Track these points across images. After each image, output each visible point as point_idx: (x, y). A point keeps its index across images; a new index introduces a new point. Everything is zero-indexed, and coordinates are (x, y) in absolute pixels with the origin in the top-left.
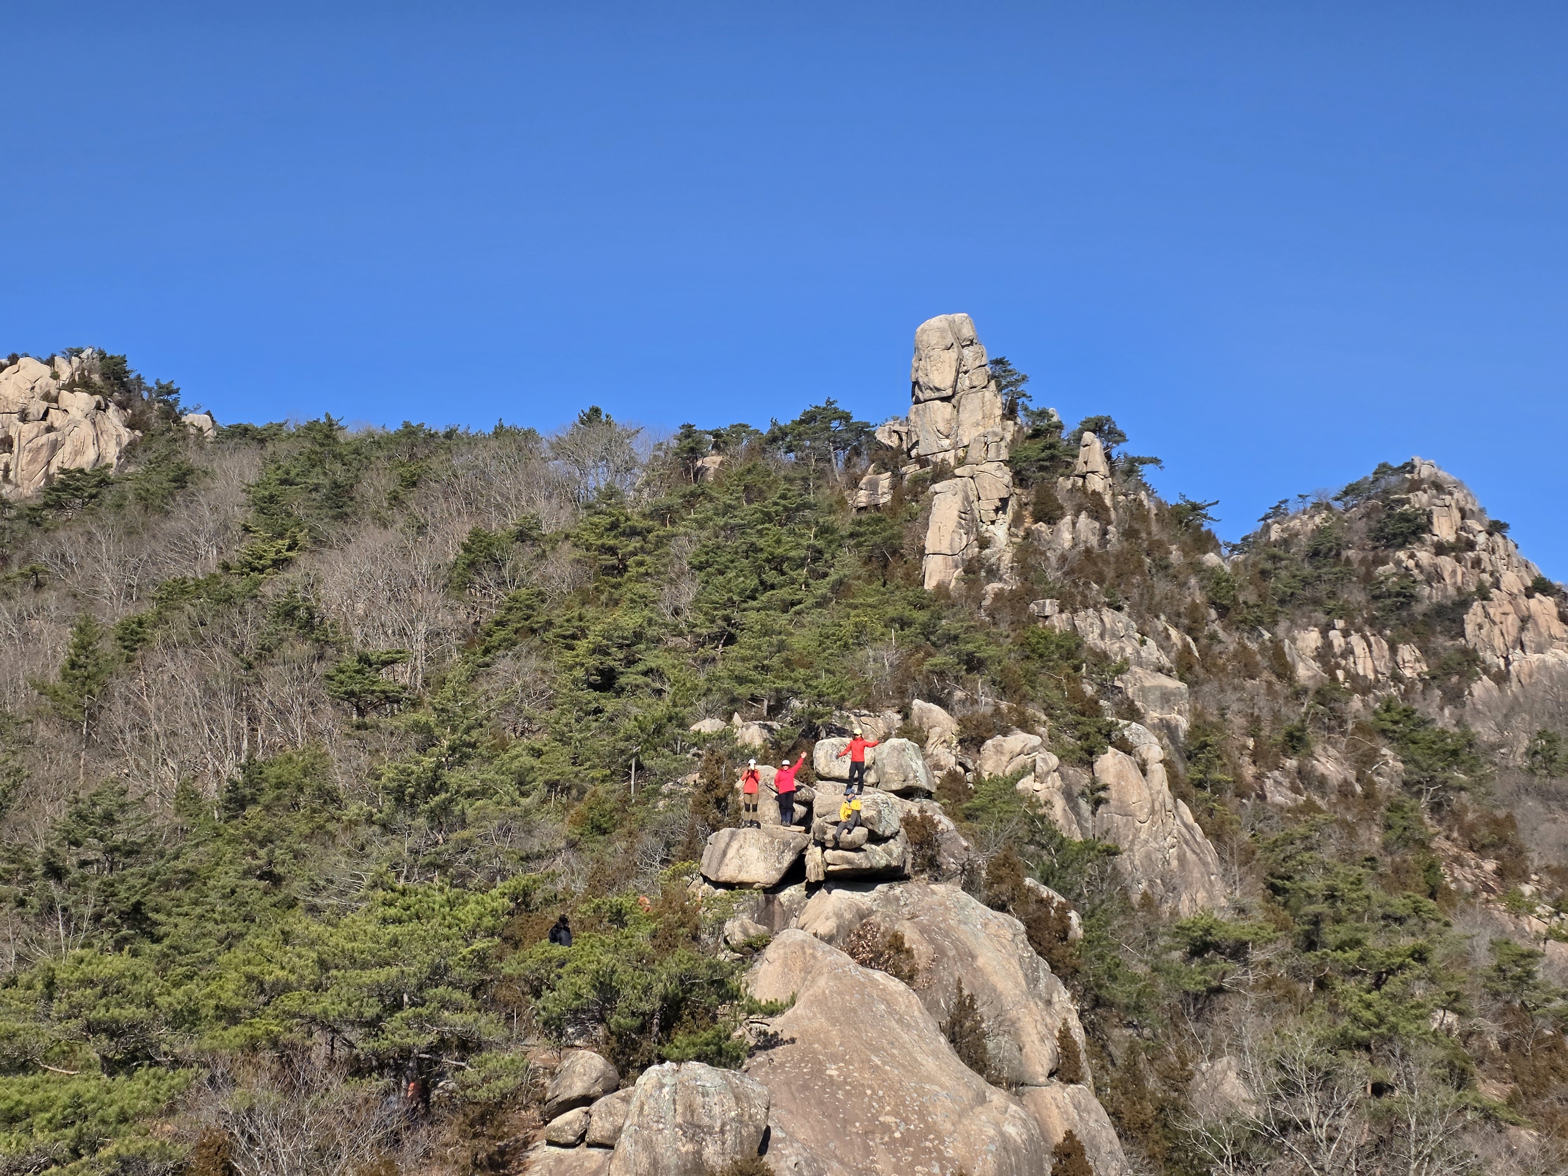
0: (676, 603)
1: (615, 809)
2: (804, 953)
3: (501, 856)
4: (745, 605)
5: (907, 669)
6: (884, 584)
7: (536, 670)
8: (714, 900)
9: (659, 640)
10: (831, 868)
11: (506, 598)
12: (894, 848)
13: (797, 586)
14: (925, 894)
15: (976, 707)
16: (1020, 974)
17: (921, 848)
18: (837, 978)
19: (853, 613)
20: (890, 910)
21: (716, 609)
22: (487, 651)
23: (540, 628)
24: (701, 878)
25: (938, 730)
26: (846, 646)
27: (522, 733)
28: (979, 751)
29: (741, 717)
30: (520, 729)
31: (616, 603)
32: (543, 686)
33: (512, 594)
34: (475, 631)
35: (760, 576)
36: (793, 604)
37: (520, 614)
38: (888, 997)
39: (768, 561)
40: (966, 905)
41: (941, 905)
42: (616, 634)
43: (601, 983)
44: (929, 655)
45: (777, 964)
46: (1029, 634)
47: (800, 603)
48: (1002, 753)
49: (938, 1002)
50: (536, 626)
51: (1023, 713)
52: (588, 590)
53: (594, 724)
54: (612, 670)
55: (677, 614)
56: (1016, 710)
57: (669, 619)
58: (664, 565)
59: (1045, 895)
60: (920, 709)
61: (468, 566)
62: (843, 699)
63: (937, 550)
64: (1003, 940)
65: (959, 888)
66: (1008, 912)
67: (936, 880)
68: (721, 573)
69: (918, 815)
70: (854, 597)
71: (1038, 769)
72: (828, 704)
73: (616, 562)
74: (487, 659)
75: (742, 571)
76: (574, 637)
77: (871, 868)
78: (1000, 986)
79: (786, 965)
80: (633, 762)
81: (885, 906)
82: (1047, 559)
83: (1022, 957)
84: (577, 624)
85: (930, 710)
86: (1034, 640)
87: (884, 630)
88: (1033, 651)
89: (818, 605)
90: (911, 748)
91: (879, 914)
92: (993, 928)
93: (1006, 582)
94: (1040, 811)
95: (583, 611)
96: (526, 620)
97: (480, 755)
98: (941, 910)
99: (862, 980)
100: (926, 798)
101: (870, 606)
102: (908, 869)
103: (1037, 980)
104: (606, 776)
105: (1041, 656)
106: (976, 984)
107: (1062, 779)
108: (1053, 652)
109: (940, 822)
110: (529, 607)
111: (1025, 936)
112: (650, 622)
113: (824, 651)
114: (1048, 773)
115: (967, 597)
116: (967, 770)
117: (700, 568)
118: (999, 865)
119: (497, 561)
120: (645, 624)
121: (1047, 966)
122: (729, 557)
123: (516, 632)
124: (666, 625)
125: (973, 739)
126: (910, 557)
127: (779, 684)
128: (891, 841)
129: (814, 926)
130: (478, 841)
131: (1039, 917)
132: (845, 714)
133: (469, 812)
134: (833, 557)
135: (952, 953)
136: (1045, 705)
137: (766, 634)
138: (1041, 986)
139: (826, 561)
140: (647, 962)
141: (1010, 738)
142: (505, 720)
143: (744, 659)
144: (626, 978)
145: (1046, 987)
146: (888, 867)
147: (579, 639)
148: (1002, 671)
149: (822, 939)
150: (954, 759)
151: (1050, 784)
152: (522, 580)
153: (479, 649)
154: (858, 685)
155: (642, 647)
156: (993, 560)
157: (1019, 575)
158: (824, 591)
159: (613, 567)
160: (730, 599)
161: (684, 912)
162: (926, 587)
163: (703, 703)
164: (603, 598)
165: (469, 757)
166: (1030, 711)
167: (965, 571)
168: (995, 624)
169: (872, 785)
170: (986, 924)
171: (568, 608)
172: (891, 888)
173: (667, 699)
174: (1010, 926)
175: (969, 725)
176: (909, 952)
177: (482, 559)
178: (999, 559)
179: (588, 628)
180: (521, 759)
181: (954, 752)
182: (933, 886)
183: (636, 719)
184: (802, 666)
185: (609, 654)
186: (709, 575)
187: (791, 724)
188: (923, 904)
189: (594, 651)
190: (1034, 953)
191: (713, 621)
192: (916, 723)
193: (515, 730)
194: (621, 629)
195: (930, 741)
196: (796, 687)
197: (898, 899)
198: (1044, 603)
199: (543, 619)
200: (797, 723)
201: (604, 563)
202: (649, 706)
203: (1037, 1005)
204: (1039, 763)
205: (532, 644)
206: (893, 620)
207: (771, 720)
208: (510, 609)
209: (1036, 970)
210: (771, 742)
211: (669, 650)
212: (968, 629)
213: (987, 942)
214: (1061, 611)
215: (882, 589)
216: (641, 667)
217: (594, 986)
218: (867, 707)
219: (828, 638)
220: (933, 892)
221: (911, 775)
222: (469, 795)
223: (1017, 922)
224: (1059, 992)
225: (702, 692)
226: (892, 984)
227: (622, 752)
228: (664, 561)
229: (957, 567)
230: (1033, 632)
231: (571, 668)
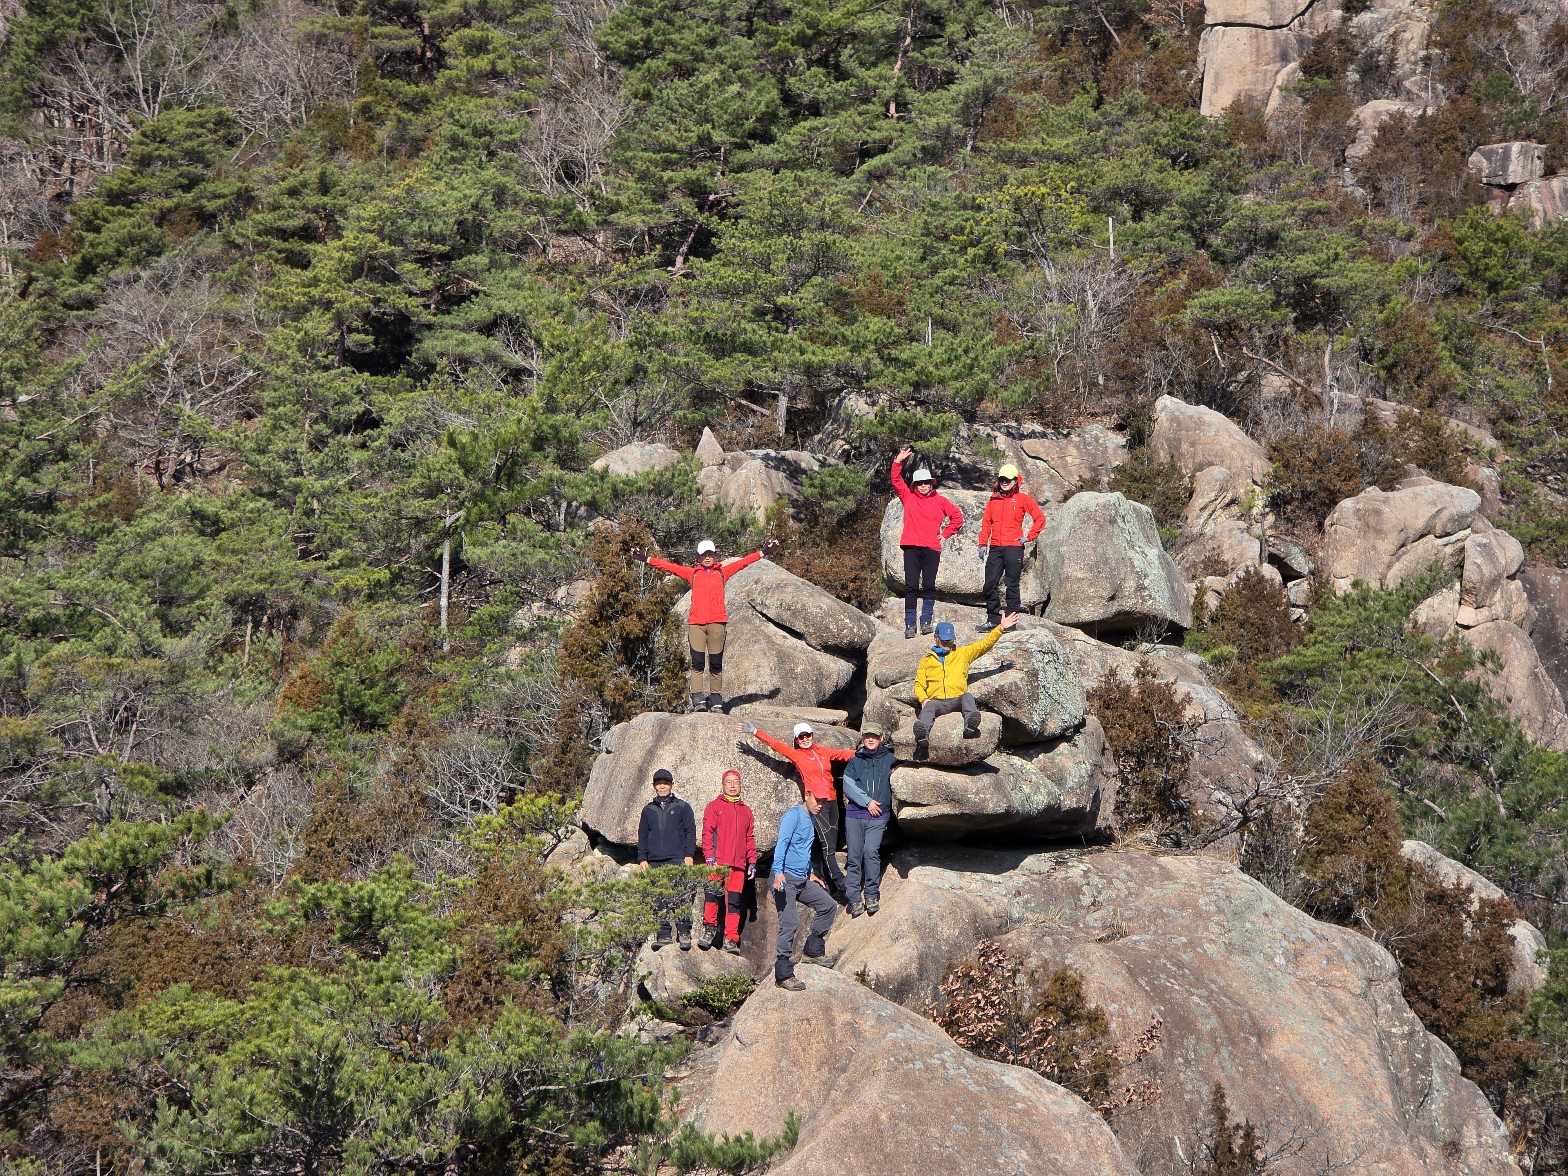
0: (566, 149)
1: (398, 669)
2: (831, 1022)
3: (112, 781)
4: (743, 156)
5: (1143, 319)
6: (1098, 104)
7: (210, 317)
8: (608, 890)
9: (525, 245)
10: (906, 813)
11: (134, 135)
12: (1069, 764)
13: (875, 108)
14: (1147, 880)
15: (1316, 416)
16: (1380, 1077)
17: (1141, 764)
18: (910, 1082)
19: (1014, 174)
20: (1056, 917)
21: (668, 164)
22: (86, 269)
23: (222, 210)
24: (585, 838)
25: (1217, 472)
26: (990, 258)
27: (178, 476)
28: (1320, 527)
29: (720, 439)
30: (171, 468)
31: (416, 147)
32: (229, 360)
33: (150, 123)
34: (58, 217)
35: (782, 81)
36: (865, 153)
37: (171, 174)
38: (1037, 1132)
39: (803, 41)
40: (1249, 906)
41: (1183, 906)
42: (413, 228)
43: (307, 1091)
44: (1202, 281)
45: (761, 1047)
46: (1465, 230)
47: (884, 150)
48: (1379, 532)
49: (1169, 1145)
50: (211, 206)
51: (1436, 431)
52: (345, 113)
53: (357, 456)
54: (403, 318)
55: (571, 177)
56: (1417, 422)
57: (550, 190)
58: (538, 52)
59: (1449, 884)
60: (1174, 419)
61: (39, 49)
62: (980, 395)
63: (1235, 14)
64: (1341, 994)
65: (1235, 867)
66: (1357, 923)
67: (1178, 844)
68: (683, 72)
69: (1134, 683)
70: (1020, 132)
71: (1470, 572)
72: (939, 406)
73: (416, 42)
74: (87, 288)
75: (736, 67)
76: (308, 234)
77: (1008, 814)
78: (1327, 1107)
79: (784, 1052)
80: (445, 550)
81: (1044, 907)
82: (1518, 37)
83: (1389, 1035)
84: (315, 200)
85: (1200, 424)
86: (1476, 247)
87: (1089, 219)
88: (1474, 274)
89: (930, 155)
90: (1131, 517)
91: (1027, 928)
92: (1313, 965)
93: (1410, 97)
94: (1470, 676)
95: (331, 168)
96: (187, 188)
97: (63, 528)
98: (1184, 918)
99: (973, 1088)
100: (1166, 641)
101: (1058, 158)
102: (1107, 817)
103: (1423, 1094)
104: (378, 584)
105: (1494, 286)
106: (1269, 1100)
107: (1533, 597)
108: (1523, 277)
109: (1188, 699)
110: (195, 156)
111: (1395, 986)
112: (500, 196)
113: (934, 270)
114: (1495, 582)
115: (1310, 136)
116: (1289, 574)
117: (630, 60)
118: (1338, 808)
119: (111, 38)
120: (488, 202)
121: (1450, 1058)
122: (703, 30)
123: (162, 219)
124: (541, 206)
125: (1306, 496)
126: (1167, 34)
127: (816, 354)
128: (1063, 747)
129: (861, 956)
130: (54, 745)
131: (1435, 937)
132: (983, 430)
133: (34, 671)
134: (971, 33)
135: (1209, 1024)
136: (1493, 412)
137: (785, 227)
138: (1436, 1107)
139: (952, 44)
140: (430, 1038)
141: (1402, 496)
142: (133, 444)
143: (728, 292)
144: (370, 1078)
145: (1449, 1110)
146: (1052, 810)
147: (320, 240)
148: (1387, 324)
149: (880, 987)
150: (1256, 545)
151: (1498, 609)
152: (176, 88)
153: (68, 263)
154: (1018, 358)
155: (481, 260)
156: (1379, 40)
157: (1447, 79)
158: (944, 119)
159: (408, 55)
160: (704, 140)
161: (530, 918)
162: (1205, 110)
163: (626, 400)
164: (383, 134)
165: (34, 534)
166: (1454, 426)
167: (1306, 69)
168: (1379, 205)
169: (1031, 610)
170: (1298, 955)
171: (293, 159)
172: (1060, 863)
173: (535, 389)
174: (1358, 959)
175: (1298, 460)
176: (1095, 1019)
177: (74, 33)
178: (1394, 37)
179: (342, 211)
180: (166, 539)
181: (1257, 529)
182: (1167, 860)
183: (452, 443)
184: (874, 312)
185: (395, 279)
186: (653, 77)
187: (846, 457)
188: (1140, 902)
189: (357, 271)
190: (1419, 1026)
191: (660, 197)
192: (1163, 456)
193: (158, 469)
194: (428, 213)
195: (1198, 502)
196: (858, 362)
197: (1076, 891)
198: (1507, 152)
199: (229, 187)
200: (859, 456)
201: (385, 44)
202: (489, 408)
203: (1422, 1154)
204: (1474, 559)
205: (202, 251)
206: (1115, 194)
207: (794, 446)
208: (145, 162)
209: (1423, 1067)
210: (794, 503)
211: (550, 269)
212: (1308, 218)
213: (1299, 998)
214: (1550, 172)
215: (1092, 115)
216: (477, 312)
217: (287, 1098)
218: (1040, 415)
219: (945, 238)
220: (1167, 875)
221: (1130, 585)
222: (36, 629)
223: (1378, 949)
224: (1479, 1124)
225: (623, 375)
226: (1049, 1098)
227: (419, 524)
228: (541, 39)
229: (1284, 58)
230: (1474, 226)
231: (301, 311)
